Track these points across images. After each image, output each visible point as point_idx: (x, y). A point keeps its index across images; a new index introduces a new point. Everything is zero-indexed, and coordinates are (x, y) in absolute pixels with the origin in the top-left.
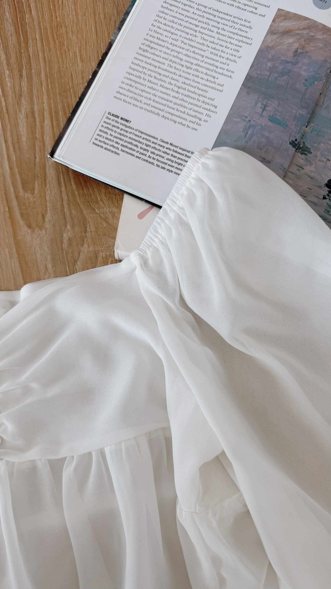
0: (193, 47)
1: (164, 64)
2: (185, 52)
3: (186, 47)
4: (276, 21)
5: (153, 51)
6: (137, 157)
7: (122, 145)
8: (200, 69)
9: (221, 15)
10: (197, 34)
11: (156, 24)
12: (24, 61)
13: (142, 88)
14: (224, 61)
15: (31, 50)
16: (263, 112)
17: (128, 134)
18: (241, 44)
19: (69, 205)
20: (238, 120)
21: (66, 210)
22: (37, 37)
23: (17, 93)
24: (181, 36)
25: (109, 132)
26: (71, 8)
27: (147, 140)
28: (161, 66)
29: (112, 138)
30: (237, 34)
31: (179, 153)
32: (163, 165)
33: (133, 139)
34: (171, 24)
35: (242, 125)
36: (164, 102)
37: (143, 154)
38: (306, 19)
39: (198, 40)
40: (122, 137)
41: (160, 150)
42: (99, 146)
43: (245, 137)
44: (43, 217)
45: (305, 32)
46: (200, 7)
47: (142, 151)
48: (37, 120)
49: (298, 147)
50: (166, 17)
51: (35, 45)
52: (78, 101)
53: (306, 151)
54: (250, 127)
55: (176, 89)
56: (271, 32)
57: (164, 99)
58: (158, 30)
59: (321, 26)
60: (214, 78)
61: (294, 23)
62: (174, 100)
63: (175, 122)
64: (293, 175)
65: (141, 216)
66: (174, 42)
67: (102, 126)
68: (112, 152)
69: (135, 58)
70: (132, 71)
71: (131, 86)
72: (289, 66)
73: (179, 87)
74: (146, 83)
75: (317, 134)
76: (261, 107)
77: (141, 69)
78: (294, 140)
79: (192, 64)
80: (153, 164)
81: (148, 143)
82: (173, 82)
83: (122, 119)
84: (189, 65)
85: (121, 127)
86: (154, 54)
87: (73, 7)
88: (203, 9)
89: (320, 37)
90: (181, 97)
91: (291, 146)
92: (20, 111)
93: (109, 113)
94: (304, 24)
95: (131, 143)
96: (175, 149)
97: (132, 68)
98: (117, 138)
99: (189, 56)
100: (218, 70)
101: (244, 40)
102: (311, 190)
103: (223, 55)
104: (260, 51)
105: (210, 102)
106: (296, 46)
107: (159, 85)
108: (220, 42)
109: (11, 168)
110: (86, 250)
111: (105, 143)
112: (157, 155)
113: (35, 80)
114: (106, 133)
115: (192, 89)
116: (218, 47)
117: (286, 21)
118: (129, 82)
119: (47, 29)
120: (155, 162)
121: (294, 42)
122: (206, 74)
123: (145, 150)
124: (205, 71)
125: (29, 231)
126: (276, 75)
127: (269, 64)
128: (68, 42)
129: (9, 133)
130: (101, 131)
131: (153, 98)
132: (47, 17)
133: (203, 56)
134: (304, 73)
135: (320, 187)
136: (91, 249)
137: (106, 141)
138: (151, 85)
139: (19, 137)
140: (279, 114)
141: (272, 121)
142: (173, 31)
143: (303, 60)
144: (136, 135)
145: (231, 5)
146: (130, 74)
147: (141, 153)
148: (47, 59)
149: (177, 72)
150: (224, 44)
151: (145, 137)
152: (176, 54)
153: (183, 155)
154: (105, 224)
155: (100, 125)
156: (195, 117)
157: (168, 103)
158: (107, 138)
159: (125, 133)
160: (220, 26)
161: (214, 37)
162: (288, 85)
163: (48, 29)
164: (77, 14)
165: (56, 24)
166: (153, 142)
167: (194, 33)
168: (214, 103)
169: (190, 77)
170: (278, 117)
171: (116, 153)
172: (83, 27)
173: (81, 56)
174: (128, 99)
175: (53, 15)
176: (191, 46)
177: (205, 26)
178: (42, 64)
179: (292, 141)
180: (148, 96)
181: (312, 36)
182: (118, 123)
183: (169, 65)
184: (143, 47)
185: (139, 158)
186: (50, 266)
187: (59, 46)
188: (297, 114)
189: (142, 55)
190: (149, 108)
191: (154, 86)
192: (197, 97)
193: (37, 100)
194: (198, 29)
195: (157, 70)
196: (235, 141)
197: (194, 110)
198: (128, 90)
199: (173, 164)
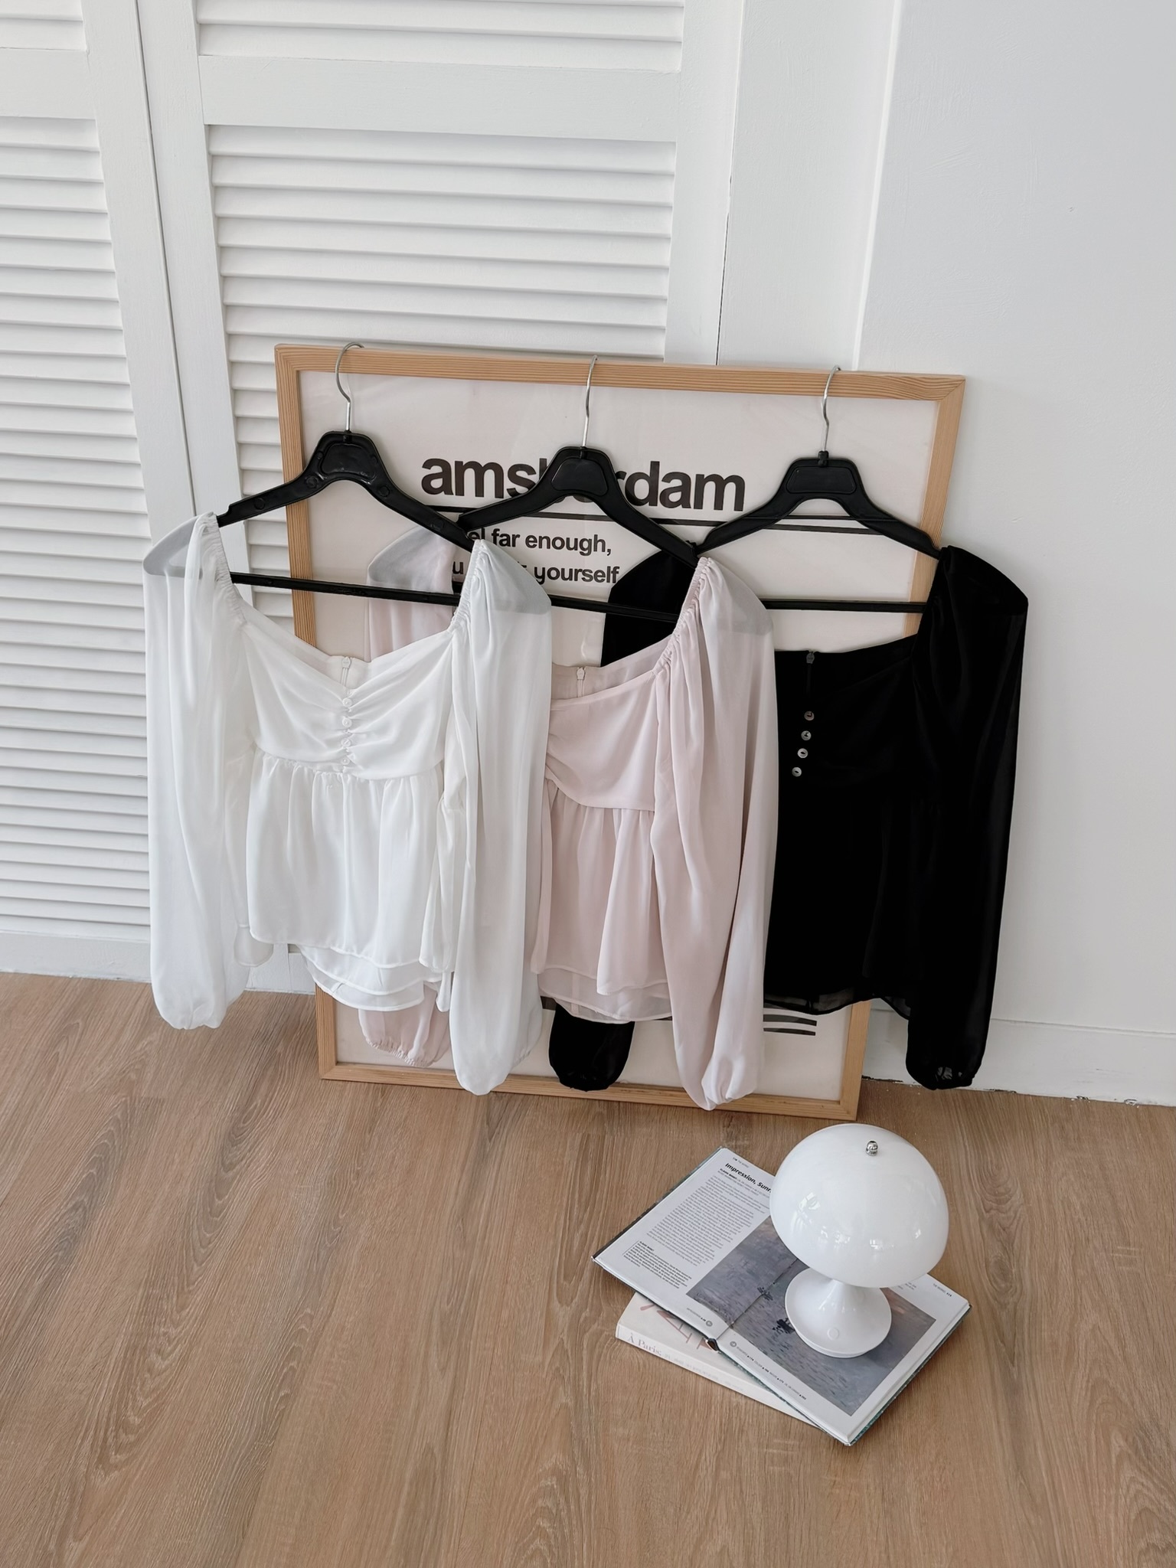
0: (710, 1219)
1: (687, 1224)
2: (703, 1220)
3: (705, 1218)
5: (682, 1215)
6: (651, 1271)
7: (644, 1262)
10: (715, 1212)
11: (689, 1200)
12: (591, 1203)
13: (668, 1234)
14: (728, 1231)
15: (598, 1197)
16: (745, 1266)
17: (650, 1258)
18: (743, 1224)
19: (593, 1297)
20: (726, 1266)
21: (590, 1299)
24: (704, 1211)
25: (638, 1253)
27: (662, 1263)
28: (685, 1224)
29: (639, 1257)
30: (742, 1218)
31: (680, 1276)
32: (667, 1280)
33: (652, 1261)
34: (699, 1203)
35: (727, 1270)
36: (680, 1245)
37: (656, 1271)
39: (715, 1216)
40: (645, 1258)
41: (667, 1271)
42: (626, 1261)
44: (572, 1298)
47: (656, 1269)
48: (589, 1237)
49: (764, 1293)
52: (622, 1232)
54: (732, 1272)
55: (690, 1240)
57: (680, 1243)
58: (690, 1204)
60: (718, 1239)
62: (687, 1246)
63: (683, 1258)
65: (643, 1309)
66: (698, 1213)
68: (634, 1264)
72: (771, 1245)
73: (693, 1239)
74: (672, 1232)
76: (744, 1263)
77: (671, 1223)
78: (762, 1289)
79: (706, 1228)
81: (661, 1265)
82: (690, 1236)
83: (648, 1247)
84: (704, 1228)
85: (647, 1252)
90: (692, 1245)
91: (758, 1290)
93: (641, 1243)
95: (650, 1262)
97: (665, 1220)
98: (642, 1257)
99: (705, 1223)
100: (723, 1236)
103: (729, 1228)
105: (711, 1252)
107: (680, 1235)
108: (729, 1220)
111: (633, 1259)
112: (665, 1273)
113: (595, 1215)
114: (636, 1253)
115: (701, 1243)
116: (726, 1223)
118: (661, 1229)
120: (663, 1276)
122: (713, 1236)
123: (658, 1268)
124: (713, 1234)
125: (559, 1305)
126: (760, 1247)
127: (758, 1240)
129: (565, 1243)
130: (632, 1251)
131: (673, 1241)
133: (715, 1226)
135: (773, 1322)
136: (599, 1327)
138: (674, 1233)
139: (571, 1246)
140: (755, 1269)
141: (749, 1273)
142: (700, 1207)
144: (655, 1259)
146: (662, 1224)
148: (607, 1205)
149: (694, 1230)
150: (732, 1222)
151: (661, 1261)
152: (697, 1220)
155: (634, 1248)
156: (698, 1258)
157: (682, 1246)
158: (635, 1256)
159: (648, 1256)
160: (732, 1212)
161: (726, 1217)
165: (621, 1186)
166: (664, 1266)
168: (713, 1253)
169: (702, 1235)
171: (636, 1265)
173: (632, 1210)
174: (656, 1238)
175: (620, 1181)
177: (722, 1209)
178: (603, 1208)
179: (760, 1287)
180: (671, 1239)
182: (645, 1249)
183: (690, 1226)
185: (653, 1272)
186: (566, 1330)
187: (618, 1200)
188: (768, 1272)
189: (674, 1216)
190: (669, 1246)
191: (677, 1235)
192: (703, 1247)
193: (592, 1227)
194: (717, 1210)
195: (681, 1226)
197: (698, 1254)
198: (658, 1233)
199: (674, 1281)
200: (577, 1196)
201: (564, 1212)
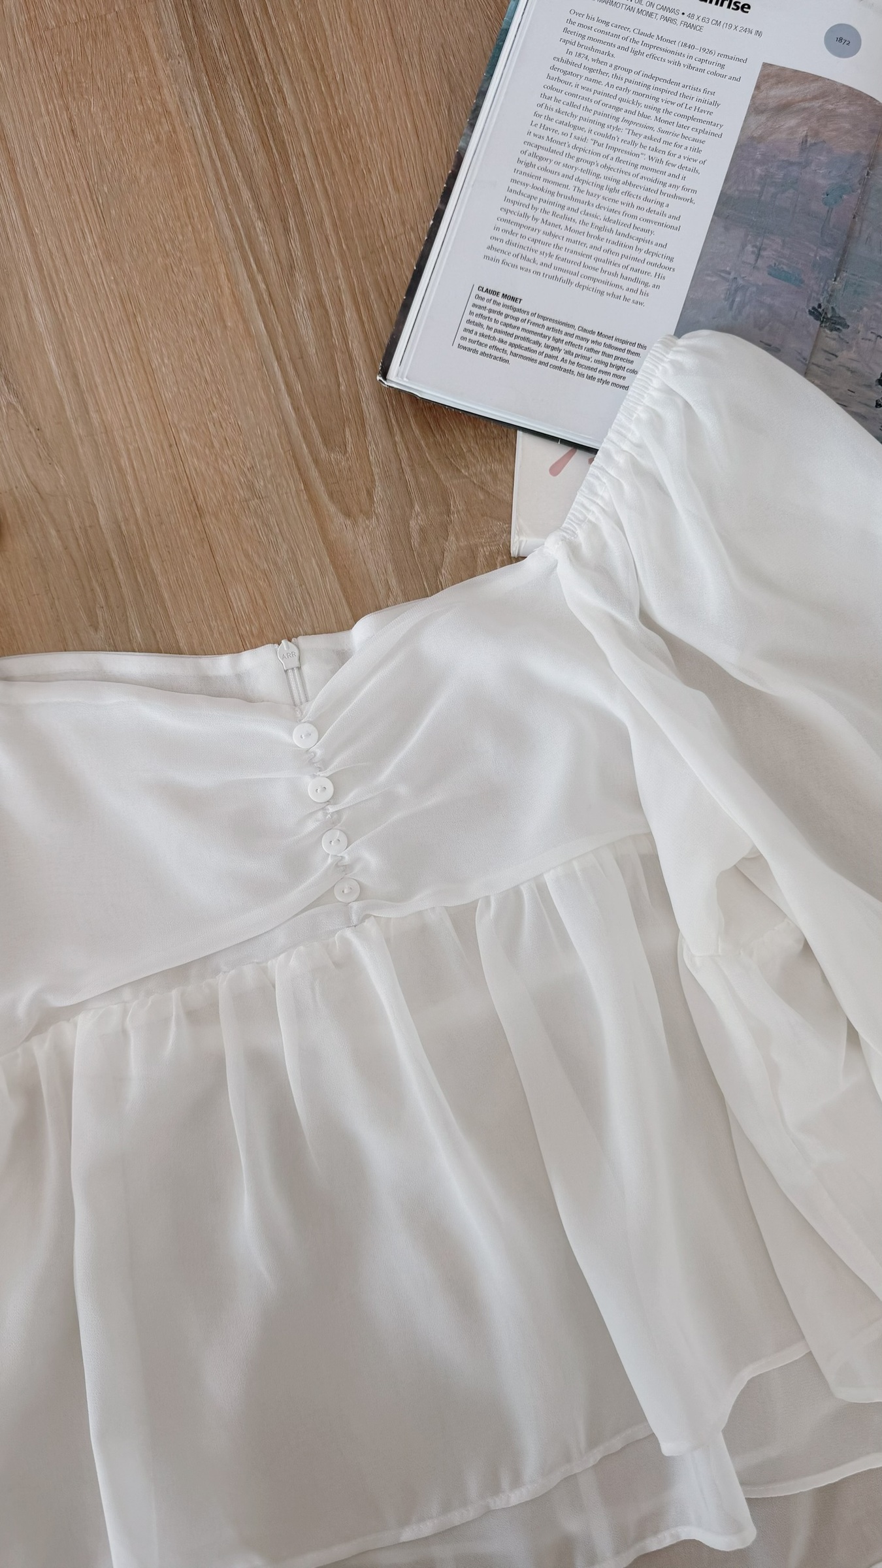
0: (615, 149)
1: (566, 187)
2: (602, 161)
3: (603, 151)
4: (762, 87)
5: (543, 164)
6: (541, 363)
7: (511, 345)
8: (634, 191)
9: (659, 84)
10: (621, 125)
11: (541, 111)
12: (288, 201)
13: (534, 235)
14: (676, 171)
15: (297, 177)
16: (756, 260)
17: (519, 324)
18: (702, 137)
20: (714, 279)
21: (408, 476)
22: (305, 150)
23: (284, 262)
24: (590, 131)
25: (485, 323)
26: (362, 87)
27: (554, 330)
28: (563, 191)
29: (492, 333)
30: (693, 119)
31: (616, 349)
32: (591, 373)
33: (530, 332)
34: (569, 109)
35: (722, 288)
36: (577, 258)
37: (551, 357)
38: (817, 78)
39: (624, 135)
40: (510, 330)
41: (580, 347)
42: (470, 350)
43: (731, 308)
44: (370, 494)
45: (816, 104)
46: (619, 72)
47: (548, 351)
48: (331, 312)
49: (824, 318)
50: (560, 96)
51: (304, 166)
52: (415, 270)
53: (839, 324)
54: (736, 291)
55: (595, 232)
56: (756, 108)
57: (576, 253)
58: (548, 124)
59: (843, 91)
60: (661, 204)
61: (795, 89)
62: (595, 253)
63: (602, 293)
64: (820, 369)
65: (555, 470)
66: (580, 144)
67: (471, 313)
68: (495, 358)
69: (514, 181)
70: (509, 206)
71: (512, 233)
72: (795, 171)
73: (600, 229)
74: (539, 225)
75: (855, 291)
76: (753, 252)
77: (526, 201)
78: (816, 306)
79: (618, 182)
80: (571, 372)
81: (558, 336)
82: (588, 219)
83: (504, 296)
84: (612, 185)
85: (505, 311)
86: (546, 170)
87: (363, 85)
88: (624, 75)
89: (845, 111)
90: (606, 246)
91: (812, 318)
92: (296, 297)
93: (481, 289)
94: (814, 87)
95: (528, 340)
96: (608, 342)
97: (509, 200)
98: (500, 332)
99: (610, 169)
100: (667, 190)
101: (708, 128)
102: (854, 392)
103: (672, 160)
104: (740, 148)
105: (661, 250)
106: (802, 132)
107: (563, 227)
108: (665, 137)
109: (297, 409)
110: (454, 547)
111: (481, 344)
112: (577, 356)
113: (314, 233)
114: (480, 325)
115: (625, 230)
116: (661, 146)
117: (780, 86)
118: (509, 227)
119: (322, 134)
120: (576, 369)
121: (798, 125)
122: (646, 199)
123: (553, 349)
124: (644, 194)
125: (348, 522)
126: (772, 190)
127: (758, 171)
128: (365, 155)
129: (281, 343)
130: (469, 321)
131: (555, 252)
132: (317, 109)
133: (636, 166)
134: (822, 182)
135: (869, 386)
136: (463, 543)
137: (482, 340)
138: (548, 229)
139: (301, 347)
140: (785, 261)
141: (774, 276)
142: (575, 122)
143: (819, 157)
144: (534, 324)
145: (675, 63)
146: (507, 211)
147: (547, 356)
148: (330, 192)
149: (593, 200)
150: (673, 139)
151: (552, 325)
152: (586, 166)
153: (623, 350)
154: (481, 496)
155: (467, 312)
156: (636, 280)
157: (584, 259)
158: (482, 335)
159: (514, 323)
160: (660, 105)
161: (652, 128)
162: (796, 206)
163: (324, 133)
164: (374, 99)
165: (336, 122)
166: (566, 334)
167: (614, 123)
168: (666, 252)
169: (618, 207)
170: (785, 268)
171: (502, 359)
172: (390, 123)
173: (394, 181)
174: (510, 259)
175: (329, 103)
176: (610, 148)
177: (633, 108)
178: (323, 204)
179: (814, 308)
180: (547, 249)
181: (832, 110)
182: (499, 304)
183: (577, 189)
184: (523, 158)
185: (546, 364)
186: (393, 582)
187: (349, 164)
188: (818, 258)
189: (525, 174)
190: (552, 272)
191: (555, 231)
192: (634, 243)
193: (323, 274)
194: (621, 115)
195: (555, 199)
196: (714, 318)
197: (632, 269)
198: (509, 242)
199: (608, 369)
200: (246, 195)
201: (236, 255)
